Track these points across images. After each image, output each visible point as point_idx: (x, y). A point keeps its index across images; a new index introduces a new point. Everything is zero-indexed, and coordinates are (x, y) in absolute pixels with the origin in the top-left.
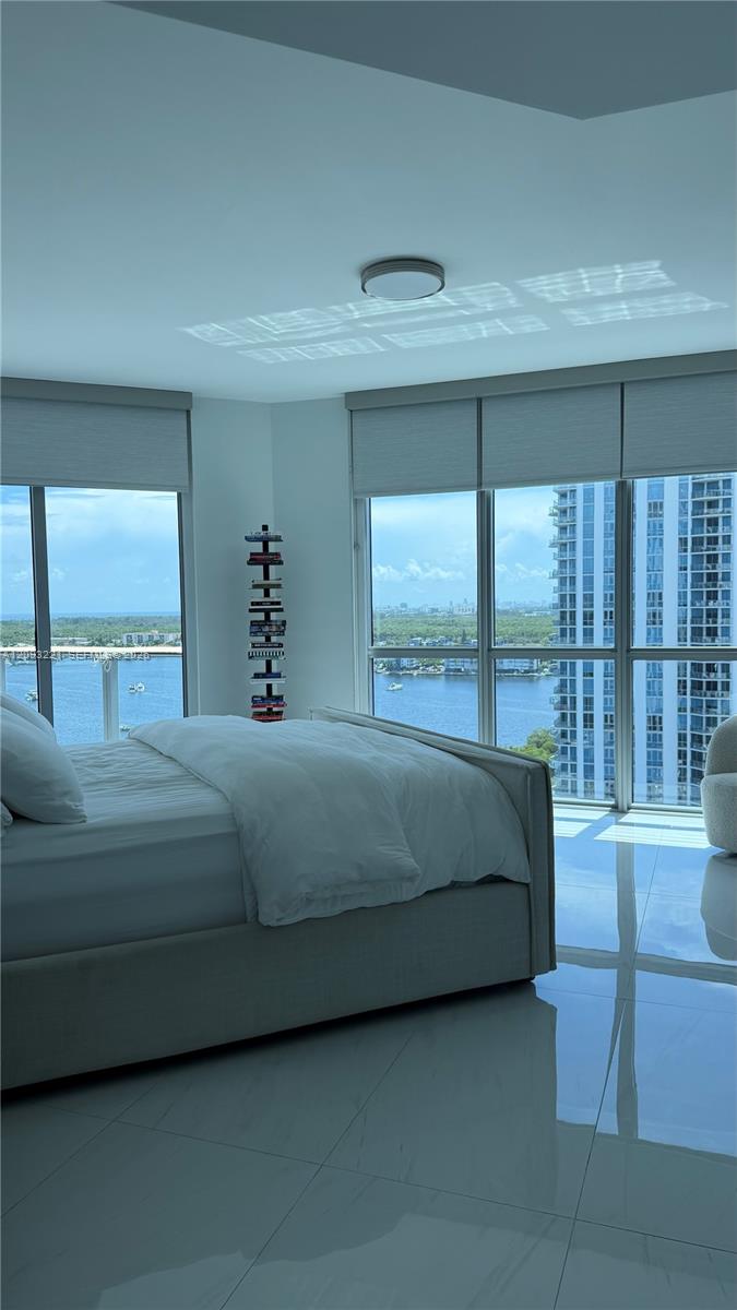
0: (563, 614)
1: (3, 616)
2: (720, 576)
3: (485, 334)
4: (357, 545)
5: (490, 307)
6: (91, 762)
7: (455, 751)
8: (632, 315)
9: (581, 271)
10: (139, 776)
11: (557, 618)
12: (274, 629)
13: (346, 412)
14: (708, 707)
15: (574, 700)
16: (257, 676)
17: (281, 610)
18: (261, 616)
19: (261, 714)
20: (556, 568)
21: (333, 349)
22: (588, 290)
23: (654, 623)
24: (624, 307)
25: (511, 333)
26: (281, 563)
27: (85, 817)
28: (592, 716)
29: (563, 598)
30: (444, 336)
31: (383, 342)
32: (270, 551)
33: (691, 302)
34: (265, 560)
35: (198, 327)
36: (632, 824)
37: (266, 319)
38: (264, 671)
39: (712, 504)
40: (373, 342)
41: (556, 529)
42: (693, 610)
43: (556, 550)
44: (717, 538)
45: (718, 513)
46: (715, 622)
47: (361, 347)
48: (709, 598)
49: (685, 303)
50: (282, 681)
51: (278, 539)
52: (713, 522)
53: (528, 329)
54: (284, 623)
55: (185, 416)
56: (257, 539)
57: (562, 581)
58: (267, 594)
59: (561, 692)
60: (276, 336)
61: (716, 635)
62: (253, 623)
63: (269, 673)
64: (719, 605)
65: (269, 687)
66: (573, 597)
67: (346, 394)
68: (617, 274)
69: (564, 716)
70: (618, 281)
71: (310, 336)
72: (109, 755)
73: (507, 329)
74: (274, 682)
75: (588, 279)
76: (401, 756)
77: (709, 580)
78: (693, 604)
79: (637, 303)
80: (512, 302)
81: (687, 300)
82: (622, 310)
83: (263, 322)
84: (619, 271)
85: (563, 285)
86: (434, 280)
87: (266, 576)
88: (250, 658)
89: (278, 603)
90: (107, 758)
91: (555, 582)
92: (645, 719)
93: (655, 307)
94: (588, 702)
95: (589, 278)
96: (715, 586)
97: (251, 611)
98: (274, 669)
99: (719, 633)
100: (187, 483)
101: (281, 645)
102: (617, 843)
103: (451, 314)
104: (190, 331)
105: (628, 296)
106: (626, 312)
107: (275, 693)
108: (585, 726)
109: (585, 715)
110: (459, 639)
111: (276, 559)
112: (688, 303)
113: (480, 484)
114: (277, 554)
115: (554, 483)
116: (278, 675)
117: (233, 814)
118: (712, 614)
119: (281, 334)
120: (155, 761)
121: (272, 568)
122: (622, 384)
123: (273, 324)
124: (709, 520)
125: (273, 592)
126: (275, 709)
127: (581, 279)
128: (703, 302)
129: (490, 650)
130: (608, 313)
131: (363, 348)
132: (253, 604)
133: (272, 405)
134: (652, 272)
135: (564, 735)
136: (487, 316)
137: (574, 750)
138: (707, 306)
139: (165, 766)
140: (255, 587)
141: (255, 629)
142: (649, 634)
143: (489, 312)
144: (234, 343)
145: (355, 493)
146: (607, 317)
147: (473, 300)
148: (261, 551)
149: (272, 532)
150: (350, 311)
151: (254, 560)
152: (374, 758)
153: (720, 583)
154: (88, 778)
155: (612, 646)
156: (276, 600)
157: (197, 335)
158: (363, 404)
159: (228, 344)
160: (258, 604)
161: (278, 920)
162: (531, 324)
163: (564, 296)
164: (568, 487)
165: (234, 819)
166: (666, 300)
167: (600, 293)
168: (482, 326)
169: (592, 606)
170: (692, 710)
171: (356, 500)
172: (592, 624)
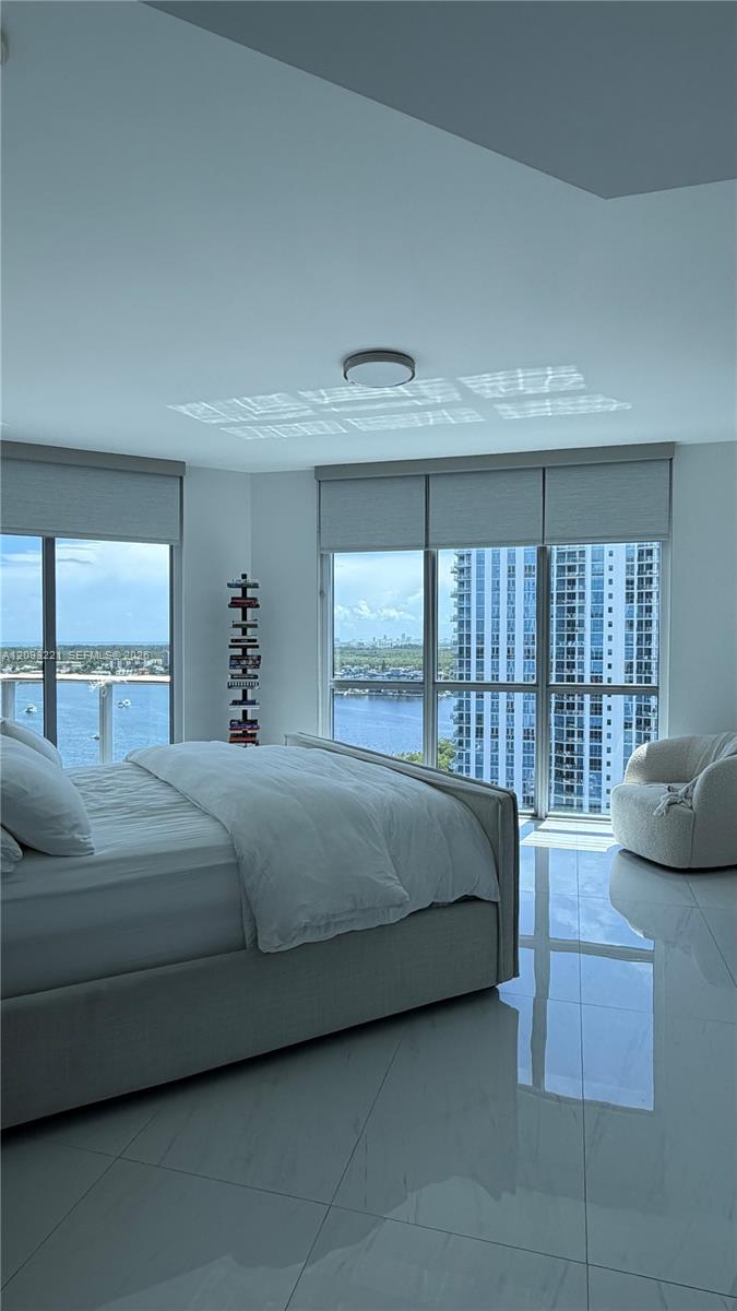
0: (461, 649)
1: (3, 643)
2: (577, 623)
3: (431, 422)
4: (322, 592)
5: (439, 399)
6: (94, 785)
7: (424, 778)
8: (552, 412)
9: (519, 371)
10: (140, 802)
11: (457, 652)
12: (251, 662)
13: (316, 482)
14: (568, 722)
15: (468, 716)
16: (235, 703)
17: (257, 647)
18: (239, 652)
19: (237, 735)
20: (456, 613)
21: (303, 428)
22: (521, 388)
23: (528, 658)
24: (548, 404)
25: (453, 422)
26: (257, 606)
27: (93, 849)
28: (482, 729)
29: (461, 636)
30: (400, 422)
31: (347, 426)
32: (248, 596)
33: (603, 403)
34: (243, 603)
35: (189, 405)
36: (548, 831)
37: (249, 400)
38: (241, 698)
39: (571, 569)
40: (337, 424)
41: (456, 584)
42: (557, 649)
43: (456, 600)
44: (574, 594)
45: (575, 575)
46: (573, 658)
47: (329, 428)
48: (568, 640)
49: (597, 404)
50: (256, 708)
51: (255, 586)
52: (572, 582)
53: (467, 419)
54: (259, 658)
55: (179, 480)
56: (237, 586)
57: (461, 624)
58: (244, 633)
59: (459, 709)
60: (256, 416)
61: (574, 667)
62: (232, 658)
63: (244, 701)
64: (576, 645)
65: (245, 713)
66: (469, 636)
67: (317, 467)
68: (547, 376)
69: (461, 729)
70: (547, 382)
71: (285, 417)
72: (108, 778)
73: (450, 419)
74: (249, 709)
75: (523, 380)
76: (381, 785)
77: (568, 625)
78: (557, 644)
79: (560, 402)
80: (457, 396)
81: (599, 401)
82: (545, 407)
83: (247, 403)
84: (550, 373)
85: (503, 383)
86: (406, 371)
87: (244, 618)
88: (229, 687)
89: (255, 641)
90: (110, 782)
91: (456, 625)
92: (522, 731)
93: (572, 405)
94: (480, 718)
95: (524, 378)
96: (573, 630)
97: (231, 647)
98: (249, 698)
99: (576, 665)
100: (178, 538)
101: (256, 677)
102: (536, 847)
103: (406, 404)
104: (183, 409)
105: (552, 395)
106: (549, 409)
107: (249, 718)
108: (477, 736)
109: (477, 729)
110: (380, 667)
111: (254, 603)
112: (599, 404)
113: (427, 546)
114: (255, 599)
115: (457, 548)
116: (253, 703)
117: (233, 845)
118: (571, 652)
119: (261, 414)
120: (153, 786)
121: (249, 610)
122: (544, 469)
123: (256, 406)
124: (569, 581)
125: (249, 630)
126: (249, 732)
127: (518, 379)
128: (611, 403)
129: (434, 683)
130: (533, 410)
131: (329, 430)
132: (232, 641)
133: (252, 474)
134: (573, 378)
135: (461, 743)
136: (436, 407)
137: (468, 755)
138: (614, 407)
139: (162, 791)
140: (235, 626)
141: (234, 662)
142: (525, 666)
143: (437, 404)
144: (219, 421)
145: (321, 549)
146: (533, 413)
147: (426, 392)
148: (240, 596)
149: (250, 580)
150: (323, 397)
151: (235, 603)
152: (357, 788)
153: (576, 628)
154: (92, 804)
155: (534, 682)
156: (253, 638)
157: (188, 413)
158: (329, 477)
159: (215, 421)
160: (237, 641)
161: (276, 948)
162: (469, 416)
163: (501, 393)
164: (465, 551)
165: (234, 849)
166: (582, 400)
167: (531, 392)
168: (429, 414)
169: (483, 643)
170: (555, 725)
171: (322, 555)
172: (482, 657)
